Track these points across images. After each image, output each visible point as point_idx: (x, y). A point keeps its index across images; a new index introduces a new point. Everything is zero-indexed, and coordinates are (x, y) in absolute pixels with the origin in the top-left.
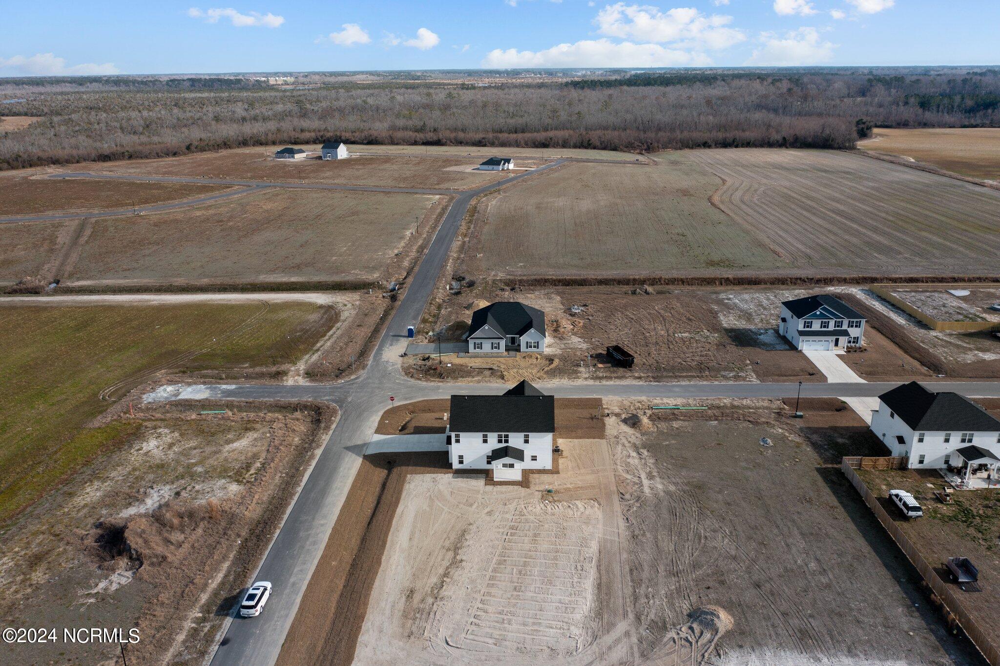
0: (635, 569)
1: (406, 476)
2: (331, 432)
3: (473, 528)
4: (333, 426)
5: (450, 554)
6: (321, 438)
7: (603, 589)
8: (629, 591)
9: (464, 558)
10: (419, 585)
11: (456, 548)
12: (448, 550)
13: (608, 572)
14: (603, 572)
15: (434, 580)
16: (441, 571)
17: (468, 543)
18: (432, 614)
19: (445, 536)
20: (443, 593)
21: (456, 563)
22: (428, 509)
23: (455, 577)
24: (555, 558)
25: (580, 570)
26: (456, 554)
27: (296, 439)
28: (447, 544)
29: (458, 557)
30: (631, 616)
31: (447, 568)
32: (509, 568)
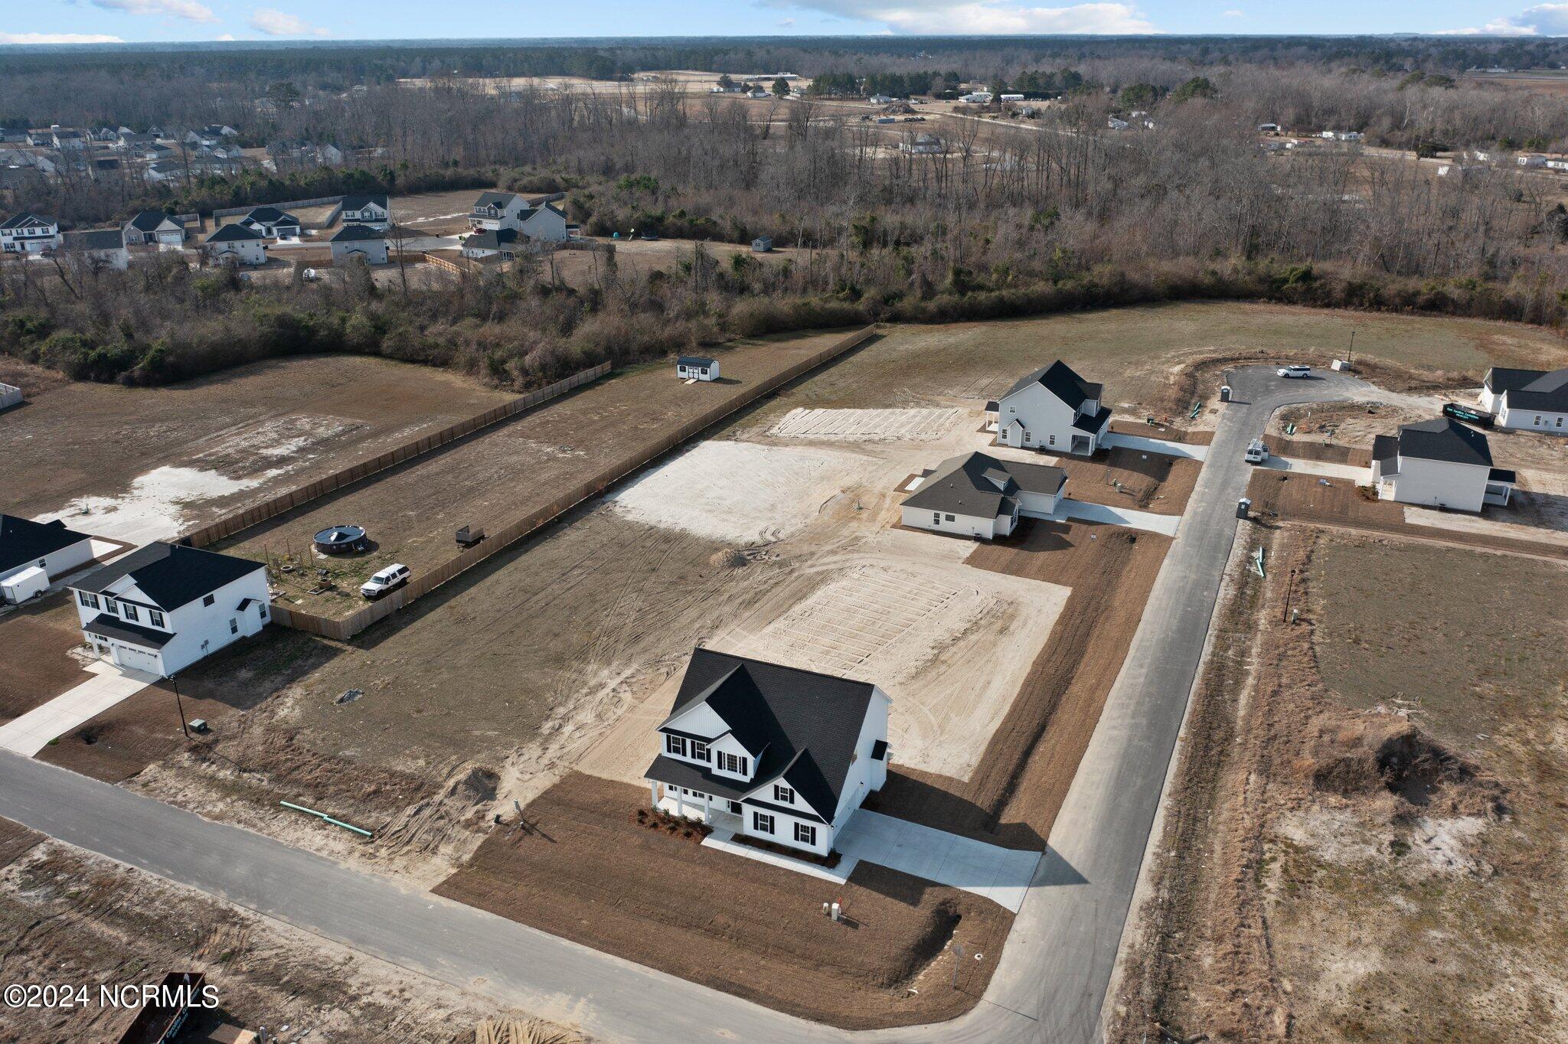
0: (750, 603)
1: (972, 779)
2: (1123, 953)
3: (900, 678)
4: (1118, 975)
5: (943, 657)
6: (1148, 937)
7: (800, 596)
8: (779, 589)
9: (929, 650)
10: (991, 637)
11: (935, 661)
12: (943, 662)
13: (781, 606)
14: (786, 606)
15: (973, 638)
16: (962, 643)
17: (917, 663)
18: (985, 611)
19: (942, 678)
20: (968, 625)
21: (940, 647)
22: (953, 715)
23: (947, 635)
24: (824, 627)
25: (808, 613)
26: (936, 656)
27: (1208, 962)
28: (943, 668)
29: (936, 651)
30: (795, 574)
31: (953, 645)
32: (883, 630)
